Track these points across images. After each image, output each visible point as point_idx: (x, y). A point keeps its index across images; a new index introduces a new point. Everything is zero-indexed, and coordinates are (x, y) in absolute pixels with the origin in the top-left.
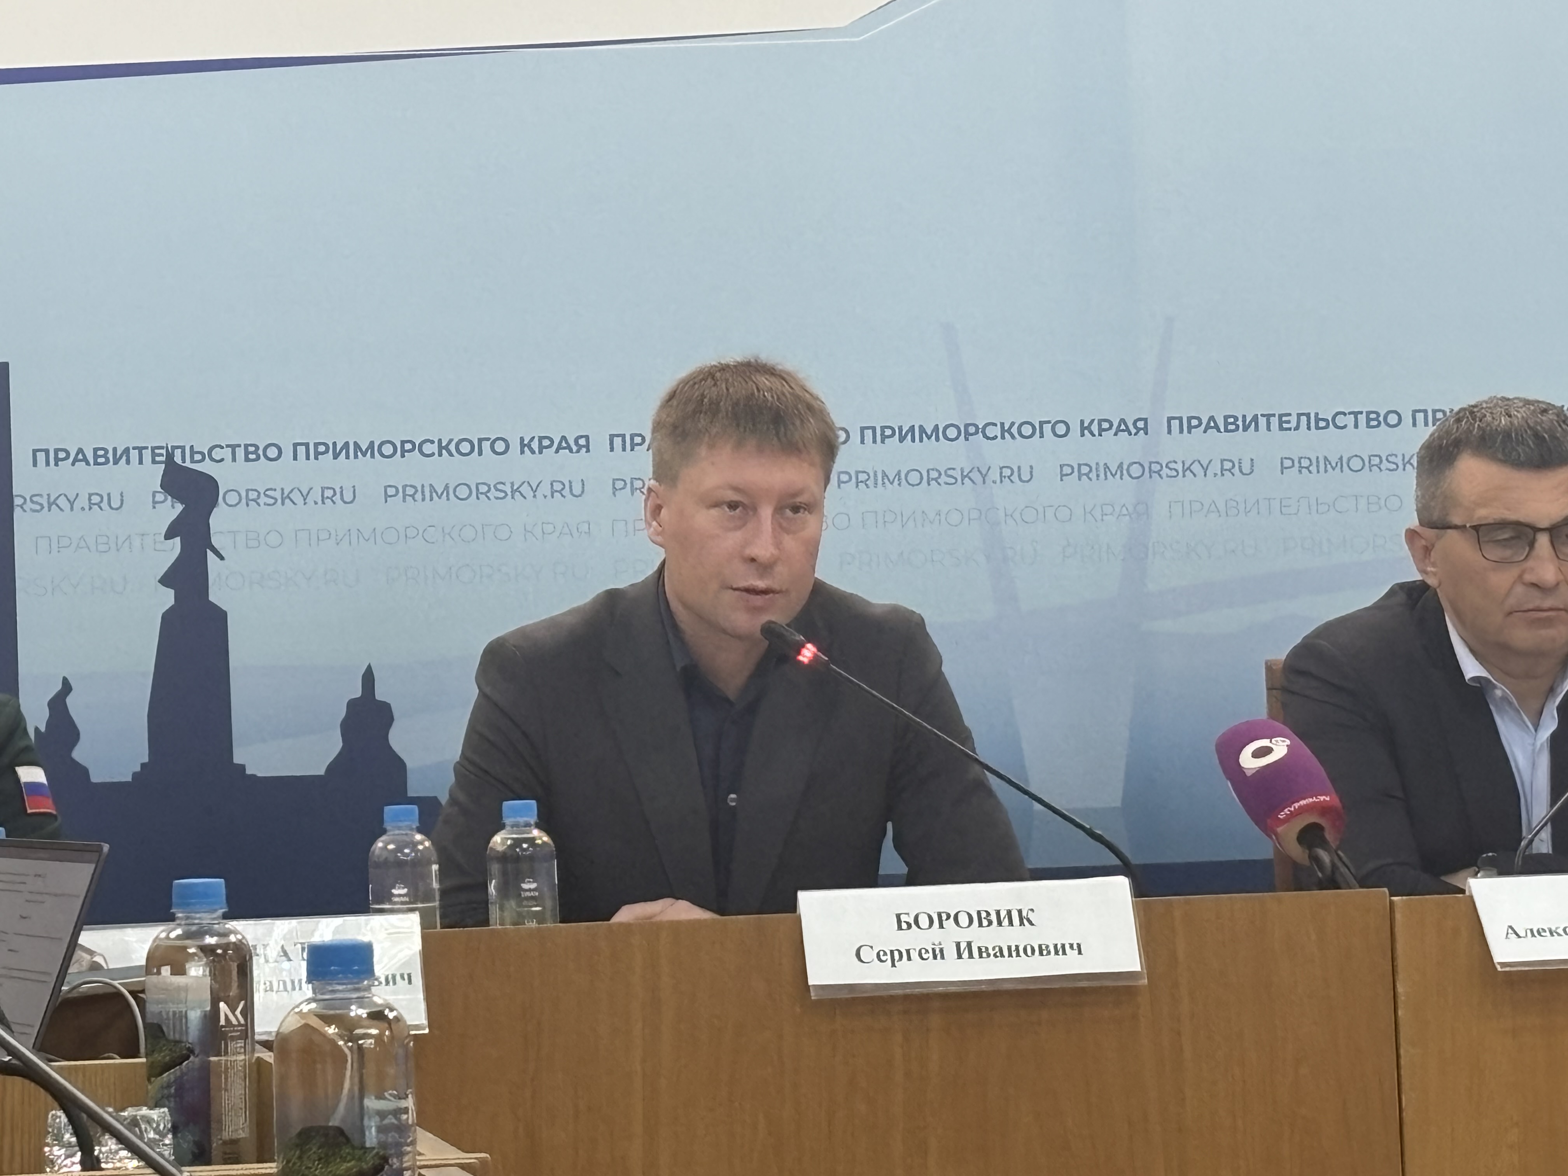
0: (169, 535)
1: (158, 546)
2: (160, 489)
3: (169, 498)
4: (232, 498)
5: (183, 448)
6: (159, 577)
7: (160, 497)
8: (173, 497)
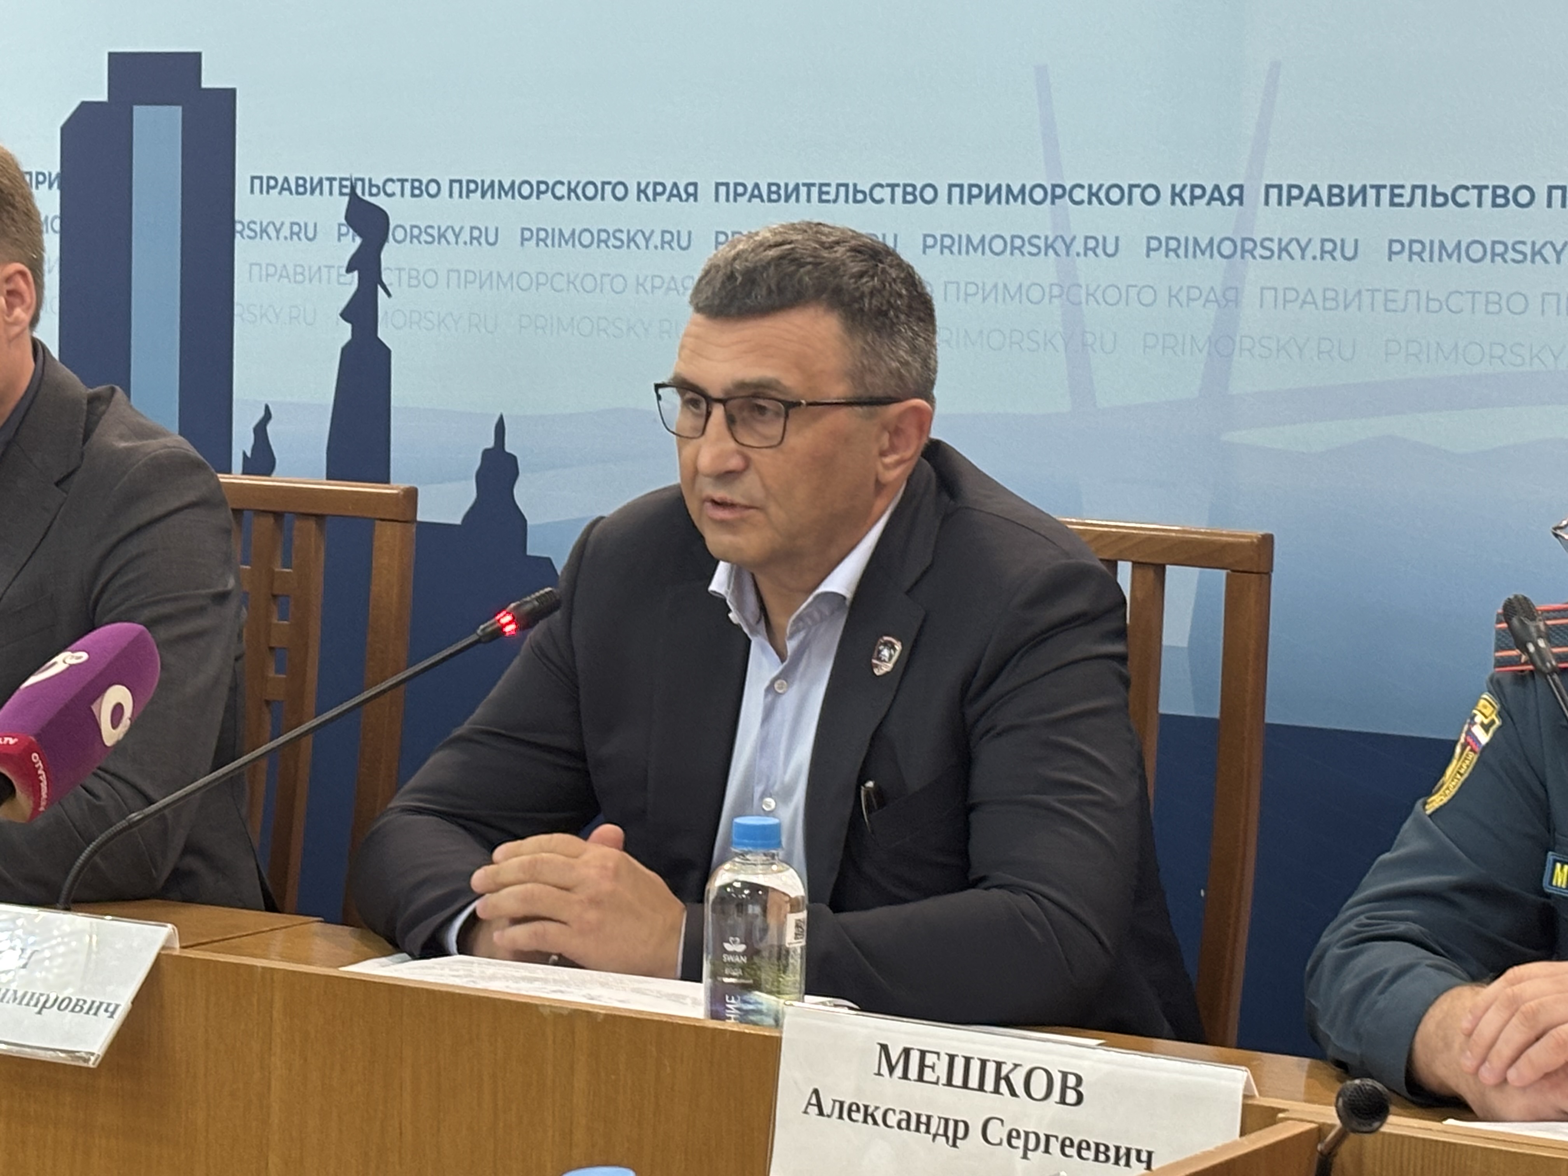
0: (349, 270)
1: (342, 280)
2: (344, 221)
3: (351, 231)
4: (400, 234)
5: (363, 180)
6: (340, 311)
7: (344, 230)
8: (355, 230)
